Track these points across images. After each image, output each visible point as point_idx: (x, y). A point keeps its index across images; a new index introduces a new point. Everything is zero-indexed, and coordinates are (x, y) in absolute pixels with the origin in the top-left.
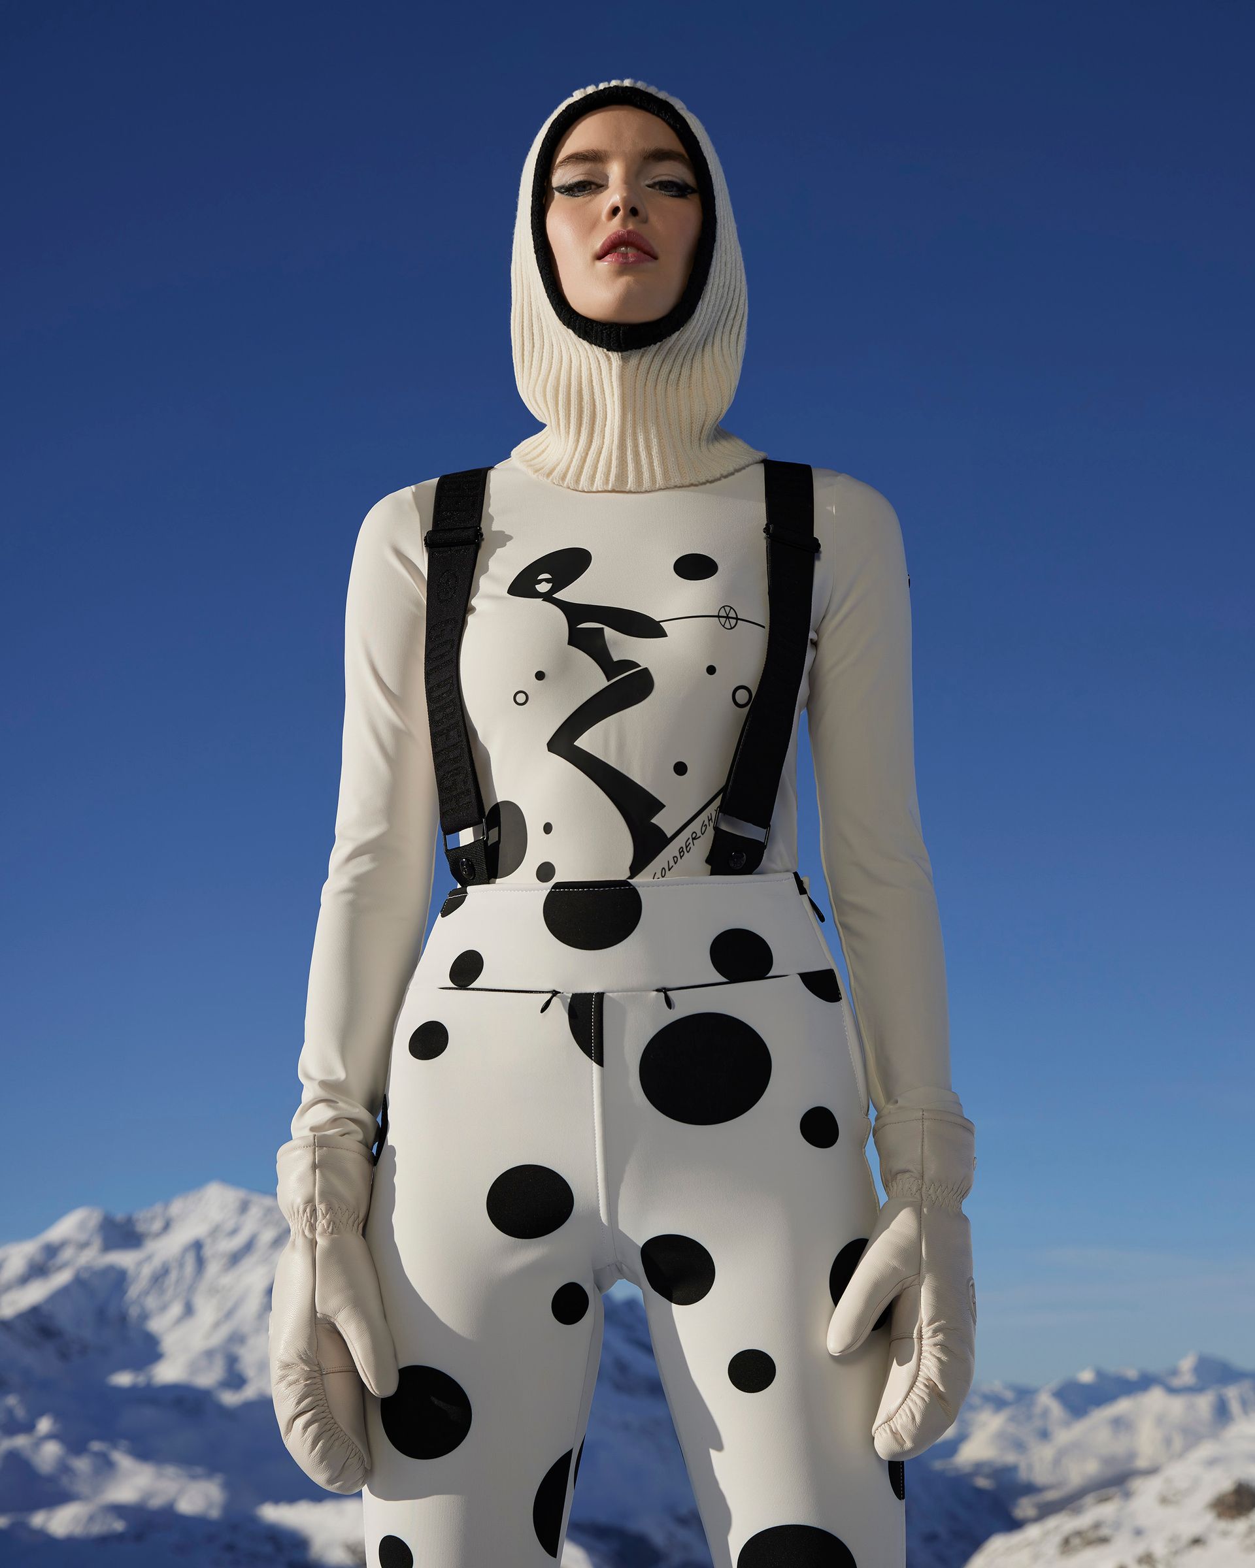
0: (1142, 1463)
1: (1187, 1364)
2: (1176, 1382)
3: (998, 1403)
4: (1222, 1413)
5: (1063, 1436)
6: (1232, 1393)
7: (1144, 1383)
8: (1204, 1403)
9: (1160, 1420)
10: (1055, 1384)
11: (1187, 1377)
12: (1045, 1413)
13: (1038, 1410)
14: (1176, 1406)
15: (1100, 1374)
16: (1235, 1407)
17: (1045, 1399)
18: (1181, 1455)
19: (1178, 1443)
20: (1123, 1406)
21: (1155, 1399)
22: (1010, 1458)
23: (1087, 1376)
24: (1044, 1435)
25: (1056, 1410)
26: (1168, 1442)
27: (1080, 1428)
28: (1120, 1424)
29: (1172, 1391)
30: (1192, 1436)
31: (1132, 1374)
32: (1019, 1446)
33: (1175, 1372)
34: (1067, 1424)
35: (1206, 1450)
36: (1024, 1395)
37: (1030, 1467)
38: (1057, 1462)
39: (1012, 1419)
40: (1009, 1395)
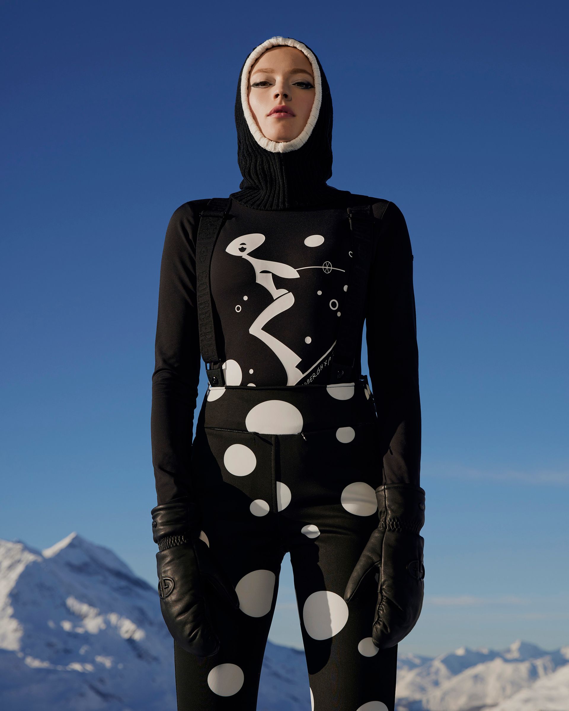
0: (489, 701)
1: (515, 646)
2: (509, 656)
3: (411, 666)
4: (533, 674)
5: (446, 685)
6: (539, 663)
7: (492, 656)
8: (524, 668)
9: (499, 677)
10: (443, 656)
11: (515, 654)
12: (437, 672)
13: (433, 670)
14: (508, 669)
15: (467, 651)
16: (541, 671)
17: (437, 664)
18: (510, 697)
19: (509, 691)
20: (479, 669)
21: (497, 665)
22: (417, 696)
23: (460, 652)
24: (436, 684)
25: (443, 670)
26: (504, 689)
27: (456, 680)
28: (477, 678)
29: (506, 661)
30: (517, 686)
31: (485, 651)
32: (423, 689)
33: (509, 651)
34: (449, 678)
35: (524, 694)
36: (426, 661)
37: (428, 701)
38: (443, 699)
39: (419, 674)
40: (417, 661)
